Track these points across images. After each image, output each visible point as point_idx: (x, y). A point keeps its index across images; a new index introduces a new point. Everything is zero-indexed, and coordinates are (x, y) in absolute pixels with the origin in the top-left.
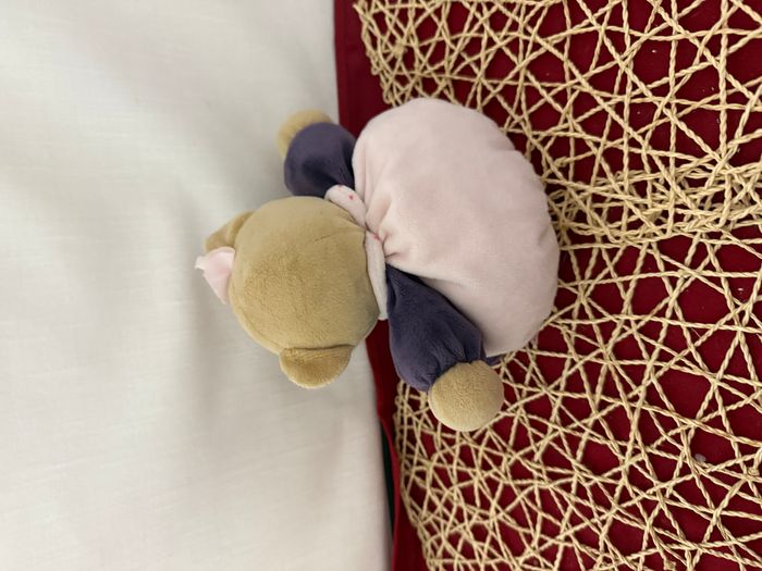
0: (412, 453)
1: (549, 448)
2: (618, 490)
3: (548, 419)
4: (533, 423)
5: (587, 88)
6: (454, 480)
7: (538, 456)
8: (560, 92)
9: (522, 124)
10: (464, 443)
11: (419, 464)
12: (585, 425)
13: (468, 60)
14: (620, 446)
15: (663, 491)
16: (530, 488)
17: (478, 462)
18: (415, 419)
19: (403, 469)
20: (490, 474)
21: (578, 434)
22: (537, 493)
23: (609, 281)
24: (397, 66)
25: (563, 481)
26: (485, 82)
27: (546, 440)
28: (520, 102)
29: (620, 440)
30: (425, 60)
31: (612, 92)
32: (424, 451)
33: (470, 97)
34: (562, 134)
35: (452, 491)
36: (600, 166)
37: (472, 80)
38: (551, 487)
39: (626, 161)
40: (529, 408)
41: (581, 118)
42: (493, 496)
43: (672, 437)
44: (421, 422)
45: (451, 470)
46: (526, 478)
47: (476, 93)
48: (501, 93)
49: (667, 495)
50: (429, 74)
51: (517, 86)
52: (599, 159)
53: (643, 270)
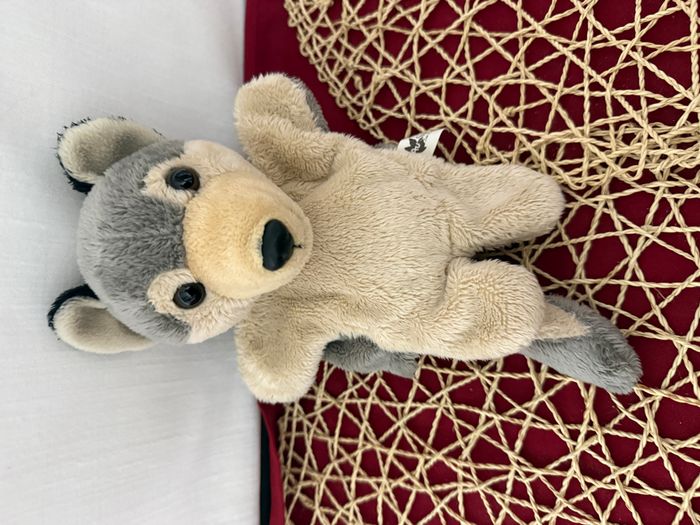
0: (300, 466)
1: (480, 441)
2: (566, 483)
3: (481, 408)
4: (459, 414)
5: (544, 34)
6: (351, 495)
7: (466, 453)
8: (510, 41)
9: (465, 74)
10: (369, 447)
11: (307, 478)
12: (527, 409)
13: (403, 13)
14: (569, 430)
15: (623, 477)
16: (452, 495)
17: (385, 469)
18: (306, 423)
19: (285, 486)
20: (400, 483)
21: (516, 421)
22: (460, 499)
23: (559, 244)
24: (321, 17)
25: (496, 480)
26: (424, 34)
27: (476, 434)
28: (463, 51)
29: (569, 424)
30: (354, 12)
31: (570, 38)
32: (314, 462)
33: (405, 47)
34: (512, 82)
35: (348, 510)
36: (557, 113)
37: (406, 32)
38: (482, 488)
39: (587, 105)
40: (455, 397)
41: (533, 67)
42: (402, 510)
43: (633, 413)
44: (314, 427)
45: (349, 483)
46: (448, 482)
47: (412, 43)
48: (440, 44)
49: (627, 482)
50: (358, 26)
51: (461, 36)
52: (556, 106)
53: (599, 230)
